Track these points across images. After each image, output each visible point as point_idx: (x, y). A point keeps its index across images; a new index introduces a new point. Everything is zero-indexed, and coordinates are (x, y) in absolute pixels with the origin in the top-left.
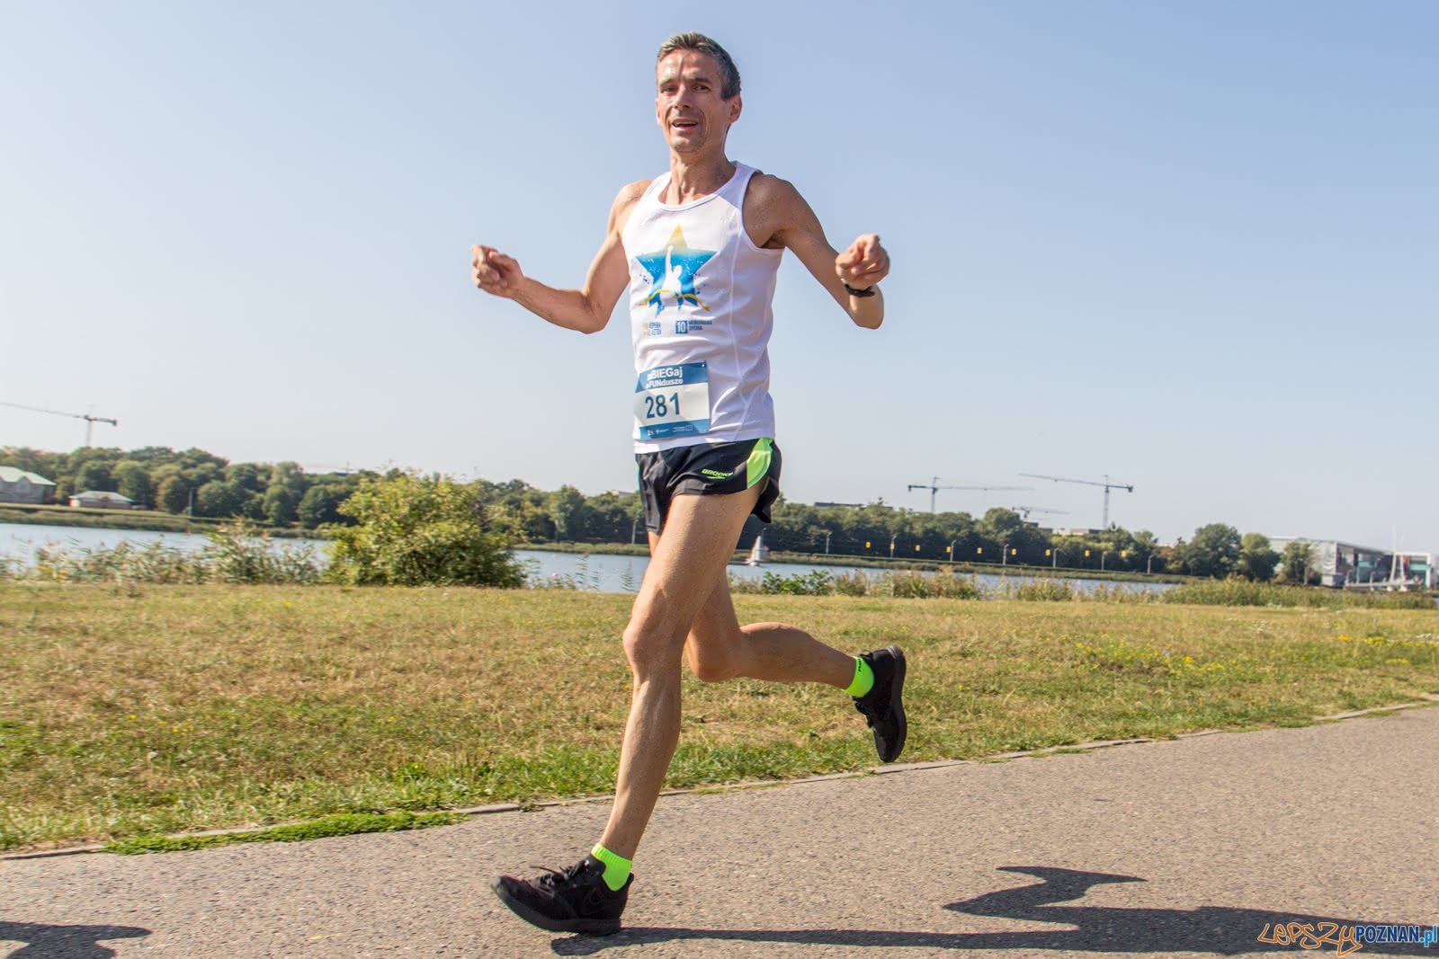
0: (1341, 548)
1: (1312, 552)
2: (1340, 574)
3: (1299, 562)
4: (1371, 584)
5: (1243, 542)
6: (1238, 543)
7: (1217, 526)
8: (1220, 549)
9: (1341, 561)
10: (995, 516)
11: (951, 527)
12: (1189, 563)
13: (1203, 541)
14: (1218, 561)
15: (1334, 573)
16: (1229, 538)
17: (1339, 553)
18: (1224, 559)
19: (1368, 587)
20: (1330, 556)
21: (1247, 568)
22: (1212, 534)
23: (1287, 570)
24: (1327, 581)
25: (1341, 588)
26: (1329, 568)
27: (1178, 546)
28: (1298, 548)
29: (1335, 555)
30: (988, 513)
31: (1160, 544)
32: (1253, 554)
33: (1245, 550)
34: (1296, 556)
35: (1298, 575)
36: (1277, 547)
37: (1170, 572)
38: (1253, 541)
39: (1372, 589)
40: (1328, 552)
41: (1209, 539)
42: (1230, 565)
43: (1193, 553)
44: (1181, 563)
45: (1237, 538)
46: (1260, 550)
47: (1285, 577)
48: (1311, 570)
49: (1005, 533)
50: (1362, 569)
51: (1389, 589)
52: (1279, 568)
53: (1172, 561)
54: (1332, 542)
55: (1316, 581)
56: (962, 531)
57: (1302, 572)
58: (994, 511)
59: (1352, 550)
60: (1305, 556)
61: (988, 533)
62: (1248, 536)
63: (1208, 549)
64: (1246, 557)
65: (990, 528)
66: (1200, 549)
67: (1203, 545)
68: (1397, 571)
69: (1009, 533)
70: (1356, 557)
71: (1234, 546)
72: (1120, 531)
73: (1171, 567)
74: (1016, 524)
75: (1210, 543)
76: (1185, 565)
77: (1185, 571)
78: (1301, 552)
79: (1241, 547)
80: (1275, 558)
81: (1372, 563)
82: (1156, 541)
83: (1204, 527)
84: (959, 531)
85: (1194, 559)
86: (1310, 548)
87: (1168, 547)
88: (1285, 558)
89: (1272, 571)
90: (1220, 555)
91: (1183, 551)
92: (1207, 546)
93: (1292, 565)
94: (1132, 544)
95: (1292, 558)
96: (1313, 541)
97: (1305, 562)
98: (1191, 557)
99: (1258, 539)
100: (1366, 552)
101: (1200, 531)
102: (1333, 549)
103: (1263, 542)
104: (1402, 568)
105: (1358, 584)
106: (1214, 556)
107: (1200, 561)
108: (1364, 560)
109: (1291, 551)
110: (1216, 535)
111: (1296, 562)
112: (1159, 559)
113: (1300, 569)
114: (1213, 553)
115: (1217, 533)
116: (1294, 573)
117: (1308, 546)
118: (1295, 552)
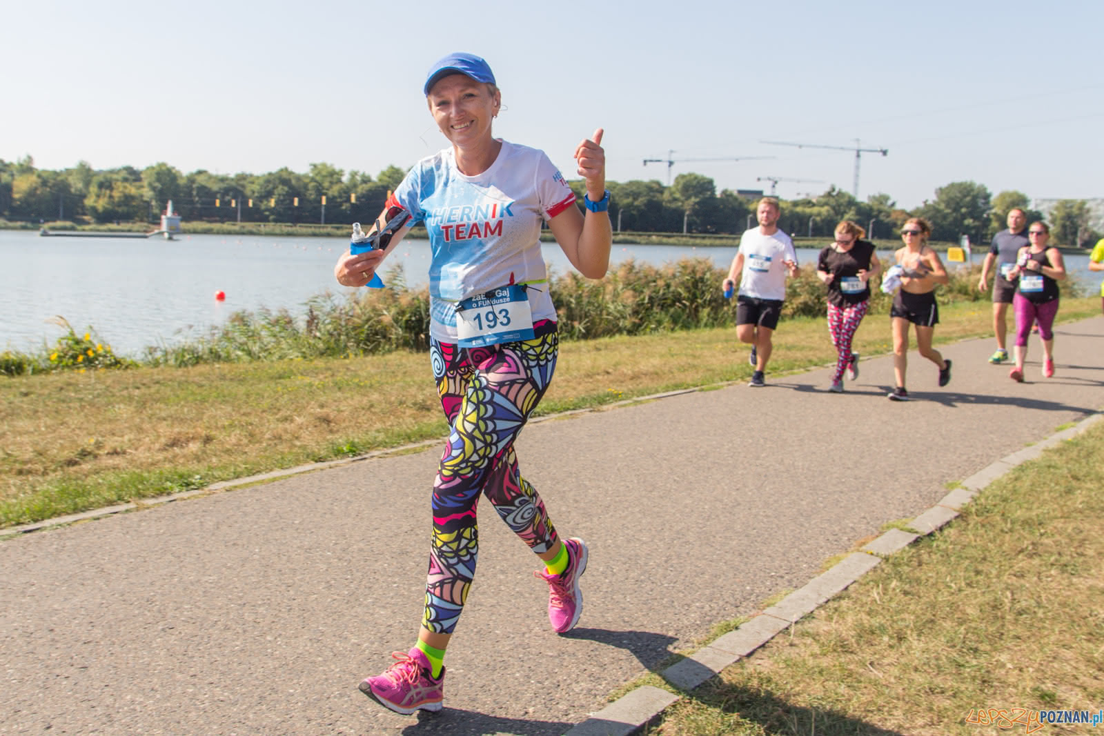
1: (1088, 211)
3: (1072, 223)
5: (994, 201)
6: (987, 202)
7: (961, 184)
8: (964, 210)
10: (682, 182)
11: (627, 195)
13: (944, 201)
14: (962, 224)
16: (976, 197)
18: (969, 221)
22: (955, 193)
23: (1057, 232)
28: (1069, 208)
30: (677, 179)
33: (999, 211)
34: (1069, 217)
35: (1070, 236)
38: (1007, 200)
41: (952, 199)
42: (977, 228)
43: (932, 214)
45: (987, 196)
48: (1086, 230)
49: (693, 200)
56: (641, 199)
57: (1075, 233)
58: (683, 177)
60: (1080, 215)
61: (675, 200)
62: (1003, 196)
63: (948, 211)
65: (678, 195)
66: (938, 211)
67: (942, 206)
69: (697, 200)
71: (982, 205)
72: (840, 194)
74: (708, 190)
75: (953, 206)
78: (1075, 211)
79: (992, 207)
82: (893, 204)
84: (635, 199)
86: (1087, 206)
90: (964, 217)
92: (948, 206)
93: (1064, 226)
94: (853, 208)
95: (1063, 218)
97: (1080, 222)
99: (1014, 198)
101: (941, 191)
103: (1021, 199)
106: (955, 219)
109: (1061, 209)
110: (959, 195)
111: (1068, 223)
112: (887, 224)
113: (1073, 230)
114: (954, 215)
115: (960, 192)
116: (1065, 235)
117: (1083, 203)
118: (1068, 210)
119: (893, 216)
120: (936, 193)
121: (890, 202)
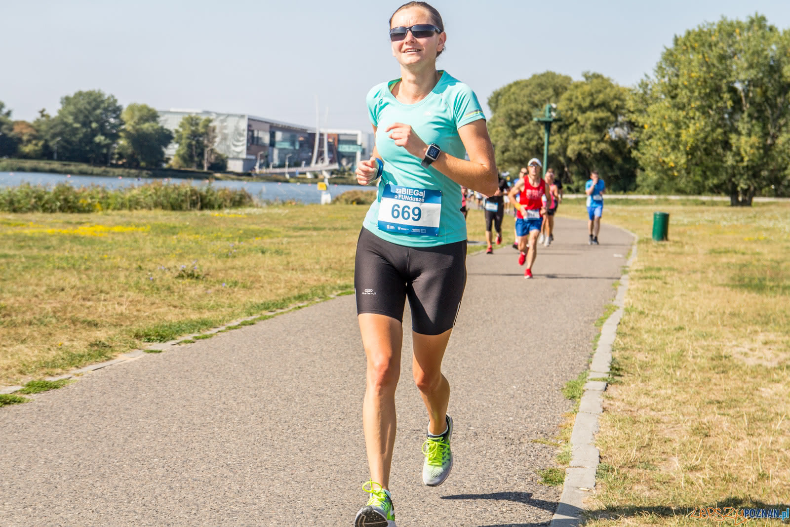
0: (253, 124)
1: (214, 130)
2: (253, 157)
3: (198, 142)
4: (286, 170)
5: (125, 116)
6: (117, 117)
7: (90, 94)
8: (94, 125)
9: (253, 142)
12: (51, 144)
13: (71, 113)
14: (91, 142)
15: (244, 156)
16: (106, 110)
17: (250, 129)
18: (100, 138)
19: (283, 174)
20: (241, 135)
21: (130, 151)
22: (83, 104)
23: (182, 152)
24: (236, 166)
25: (249, 175)
26: (238, 149)
27: (38, 120)
28: (197, 124)
29: (245, 133)
31: (13, 118)
32: (137, 131)
33: (128, 127)
34: (195, 135)
35: (196, 159)
36: (172, 124)
37: (26, 157)
38: (137, 114)
39: (288, 176)
40: (237, 129)
41: (80, 111)
42: (108, 146)
43: (58, 129)
44: (41, 143)
45: (117, 111)
46: (147, 126)
47: (181, 162)
48: (212, 150)
50: (281, 150)
51: (309, 176)
52: (172, 151)
53: (29, 141)
54: (242, 116)
55: (219, 166)
57: (201, 155)
59: (267, 127)
60: (206, 134)
62: (132, 108)
63: (77, 125)
64: (129, 136)
66: (66, 125)
67: (70, 119)
68: (321, 154)
70: (273, 135)
71: (112, 120)
73: (28, 149)
75: (81, 118)
76: (46, 147)
77: (46, 154)
78: (201, 130)
79: (122, 123)
80: (166, 137)
81: (293, 143)
82: (8, 114)
83: (71, 94)
85: (59, 139)
86: (211, 125)
87: (23, 122)
88: (180, 137)
89: (162, 154)
90: (94, 133)
91: (43, 127)
92: (76, 119)
93: (190, 146)
95: (188, 137)
96: (218, 115)
97: (206, 142)
98: (54, 136)
99: (145, 112)
100: (285, 129)
101: (67, 101)
102: (243, 125)
103: (153, 116)
104: (326, 149)
105: (271, 170)
106: (85, 135)
107: (67, 141)
108: (284, 140)
109: (188, 126)
110: (88, 107)
111: (194, 143)
112: (11, 139)
113: (199, 151)
114: (84, 130)
115: (89, 103)
116: (191, 156)
117: (210, 121)
118: (193, 128)
119: (17, 129)
120: (62, 103)
121: (5, 111)
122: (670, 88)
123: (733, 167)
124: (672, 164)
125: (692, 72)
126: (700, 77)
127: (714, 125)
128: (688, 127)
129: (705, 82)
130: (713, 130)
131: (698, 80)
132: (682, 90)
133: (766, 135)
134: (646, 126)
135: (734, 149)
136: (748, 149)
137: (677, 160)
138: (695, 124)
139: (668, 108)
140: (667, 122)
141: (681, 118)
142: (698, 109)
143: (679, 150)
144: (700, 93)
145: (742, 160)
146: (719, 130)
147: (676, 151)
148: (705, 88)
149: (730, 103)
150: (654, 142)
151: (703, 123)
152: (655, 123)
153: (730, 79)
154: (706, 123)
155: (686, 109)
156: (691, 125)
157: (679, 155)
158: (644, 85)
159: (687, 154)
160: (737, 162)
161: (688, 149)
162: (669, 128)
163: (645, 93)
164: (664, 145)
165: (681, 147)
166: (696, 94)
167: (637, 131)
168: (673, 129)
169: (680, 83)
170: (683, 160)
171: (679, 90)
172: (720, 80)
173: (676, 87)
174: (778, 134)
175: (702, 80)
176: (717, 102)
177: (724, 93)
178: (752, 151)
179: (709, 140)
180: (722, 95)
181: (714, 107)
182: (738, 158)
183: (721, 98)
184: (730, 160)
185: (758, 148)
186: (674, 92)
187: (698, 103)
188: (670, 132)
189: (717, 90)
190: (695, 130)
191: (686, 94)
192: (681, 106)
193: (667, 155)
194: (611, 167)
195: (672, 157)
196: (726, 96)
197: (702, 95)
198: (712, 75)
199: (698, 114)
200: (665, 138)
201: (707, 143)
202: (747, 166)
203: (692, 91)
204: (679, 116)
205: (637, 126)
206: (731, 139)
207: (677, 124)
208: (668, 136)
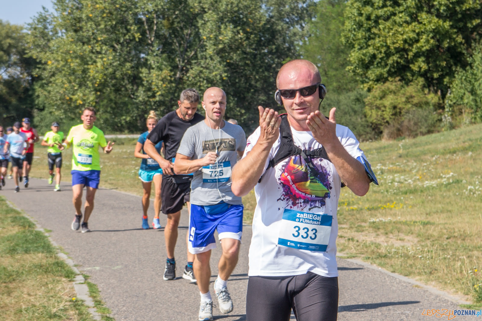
122: (74, 22)
123: (145, 103)
124: (80, 102)
125: (97, 3)
126: (105, 8)
127: (122, 59)
128: (95, 62)
129: (111, 13)
130: (122, 64)
131: (103, 12)
132: (86, 23)
133: (175, 68)
134: (49, 62)
135: (145, 83)
136: (160, 83)
137: (85, 98)
138: (102, 58)
139: (71, 42)
140: (72, 57)
141: (87, 53)
142: (104, 43)
143: (87, 87)
144: (106, 26)
145: (154, 96)
146: (128, 65)
147: (83, 88)
148: (110, 20)
149: (138, 35)
150: (59, 79)
151: (111, 58)
152: (60, 59)
153: (137, 10)
154: (114, 57)
155: (92, 42)
156: (98, 60)
157: (87, 92)
158: (43, 20)
159: (96, 90)
160: (149, 97)
161: (96, 85)
162: (74, 64)
163: (46, 28)
164: (70, 82)
165: (89, 84)
166: (102, 26)
167: (39, 68)
168: (80, 65)
169: (84, 16)
170: (92, 98)
171: (84, 23)
172: (125, 11)
173: (80, 20)
174: (189, 67)
175: (107, 11)
176: (125, 35)
177: (131, 26)
178: (164, 85)
179: (118, 74)
180: (129, 27)
181: (122, 40)
182: (150, 94)
183: (128, 31)
184: (141, 95)
185: (171, 82)
186: (78, 25)
187: (105, 36)
188: (76, 68)
189: (123, 22)
190: (103, 65)
191: (91, 27)
192: (85, 40)
193: (74, 93)
194: (7, 108)
195: (80, 94)
196: (134, 28)
197: (108, 27)
198: (118, 6)
199: (104, 48)
200: (70, 75)
201: (116, 78)
202: (160, 101)
203: (98, 24)
204: (85, 50)
205: (40, 63)
206: (141, 73)
207: (84, 60)
208: (73, 72)
